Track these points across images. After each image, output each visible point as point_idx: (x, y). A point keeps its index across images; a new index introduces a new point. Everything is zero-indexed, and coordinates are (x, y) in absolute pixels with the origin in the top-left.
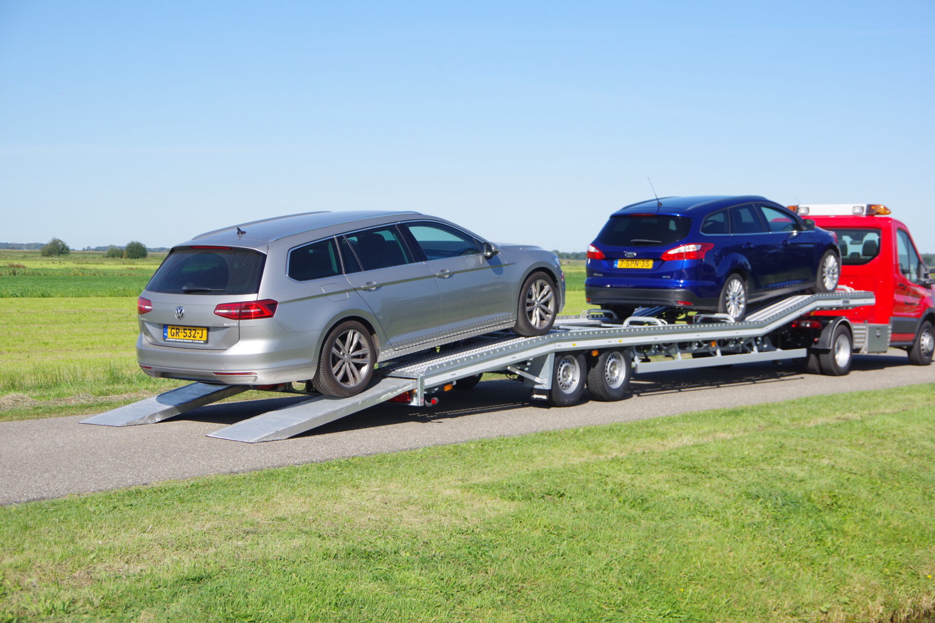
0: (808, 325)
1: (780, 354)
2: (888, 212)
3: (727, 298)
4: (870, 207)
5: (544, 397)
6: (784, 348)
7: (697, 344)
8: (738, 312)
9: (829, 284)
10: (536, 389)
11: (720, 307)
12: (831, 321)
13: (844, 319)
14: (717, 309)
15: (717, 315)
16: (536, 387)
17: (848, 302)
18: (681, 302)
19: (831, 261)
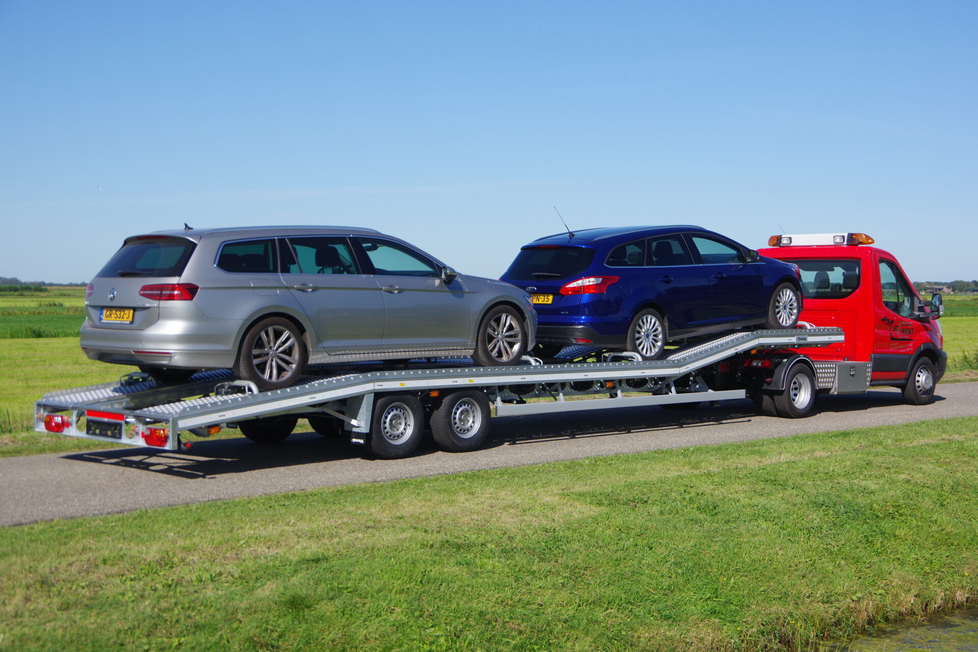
0: (760, 365)
1: (711, 395)
2: (870, 241)
3: (637, 335)
4: (851, 236)
5: (362, 441)
6: (715, 389)
7: (599, 385)
8: (653, 350)
9: (786, 319)
10: (355, 432)
11: (629, 345)
12: (785, 360)
13: (802, 357)
14: (626, 347)
15: (625, 354)
16: (354, 430)
17: (805, 339)
18: (582, 340)
19: (788, 296)
